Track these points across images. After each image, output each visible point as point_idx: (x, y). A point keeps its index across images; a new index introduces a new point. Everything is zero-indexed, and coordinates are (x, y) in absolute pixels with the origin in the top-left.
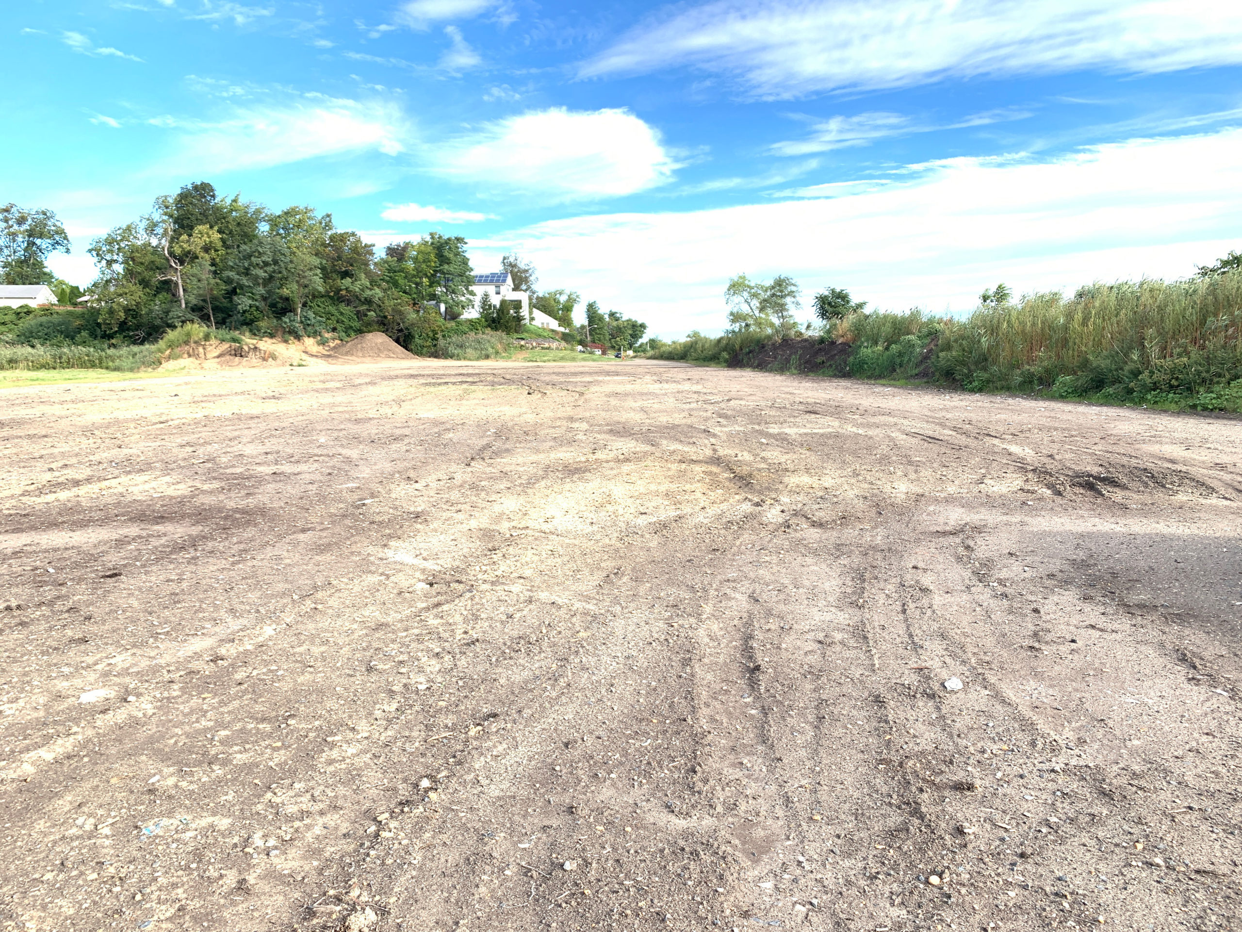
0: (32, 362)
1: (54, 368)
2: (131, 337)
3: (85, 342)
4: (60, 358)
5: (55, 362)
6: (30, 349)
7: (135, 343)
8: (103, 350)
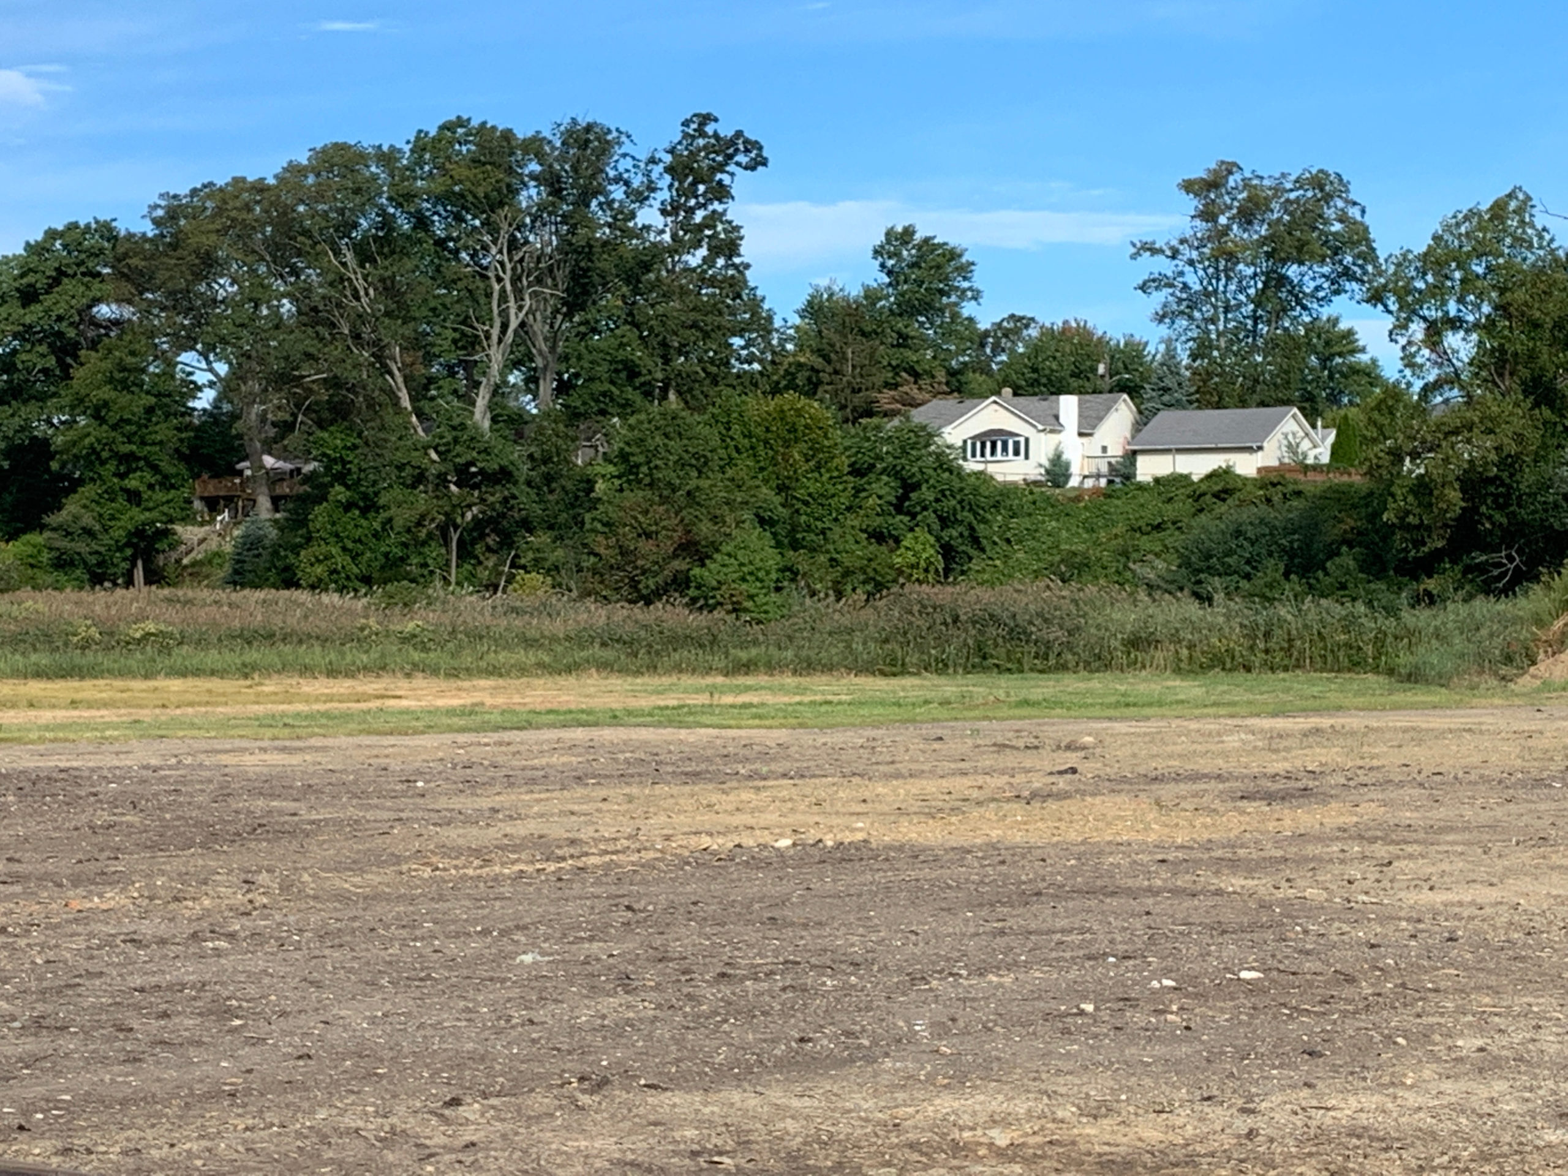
0: (1191, 647)
1: (1248, 669)
2: (1481, 568)
3: (1343, 587)
4: (1267, 635)
5: (1252, 648)
6: (1193, 609)
7: (1487, 589)
8: (1391, 611)
